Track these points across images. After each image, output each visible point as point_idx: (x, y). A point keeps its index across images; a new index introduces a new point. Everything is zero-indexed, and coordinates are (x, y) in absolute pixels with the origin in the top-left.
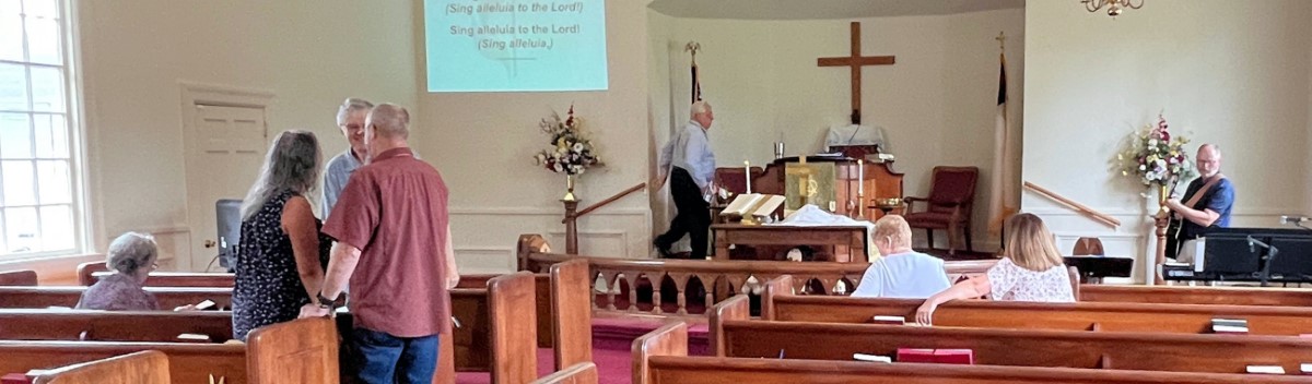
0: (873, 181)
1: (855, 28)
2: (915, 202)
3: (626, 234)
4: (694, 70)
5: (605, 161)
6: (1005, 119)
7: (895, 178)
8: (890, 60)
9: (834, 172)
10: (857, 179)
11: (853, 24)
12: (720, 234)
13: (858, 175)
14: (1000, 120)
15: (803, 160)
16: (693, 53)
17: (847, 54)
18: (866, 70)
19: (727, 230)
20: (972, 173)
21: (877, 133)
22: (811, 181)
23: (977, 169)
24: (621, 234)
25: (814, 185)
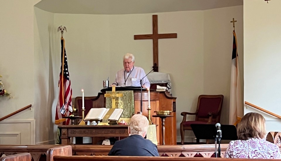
0: (158, 102)
1: (155, 18)
2: (187, 115)
3: (20, 133)
4: (62, 41)
5: (9, 93)
6: (236, 67)
7: (170, 100)
8: (174, 36)
9: (133, 96)
10: (148, 101)
11: (153, 16)
12: (64, 131)
13: (148, 98)
14: (233, 68)
15: (114, 89)
16: (62, 32)
17: (151, 32)
18: (161, 41)
19: (68, 128)
20: (220, 98)
21: (167, 77)
22: (120, 101)
23: (223, 96)
24: (18, 134)
25: (122, 103)
